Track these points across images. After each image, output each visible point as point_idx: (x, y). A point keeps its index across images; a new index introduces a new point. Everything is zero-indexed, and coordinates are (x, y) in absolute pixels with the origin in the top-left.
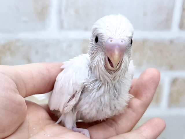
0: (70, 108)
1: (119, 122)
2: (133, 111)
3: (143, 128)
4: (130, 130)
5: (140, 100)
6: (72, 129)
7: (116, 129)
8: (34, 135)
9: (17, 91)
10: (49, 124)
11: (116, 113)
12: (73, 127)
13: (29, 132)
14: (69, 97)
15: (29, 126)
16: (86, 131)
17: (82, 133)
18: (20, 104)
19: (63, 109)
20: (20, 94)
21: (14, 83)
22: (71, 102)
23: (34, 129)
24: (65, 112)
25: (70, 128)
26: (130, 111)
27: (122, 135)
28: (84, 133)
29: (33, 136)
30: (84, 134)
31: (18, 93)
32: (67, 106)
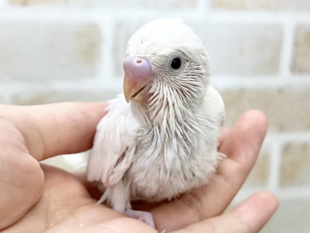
0: (118, 176)
1: (204, 199)
2: (226, 180)
3: (242, 209)
4: (220, 213)
5: (237, 161)
6: (124, 212)
7: (198, 211)
8: (56, 224)
9: (24, 147)
10: (85, 205)
11: (195, 183)
12: (126, 210)
13: (47, 219)
14: (116, 157)
15: (47, 209)
16: (147, 215)
17: (140, 219)
18: (29, 171)
19: (108, 179)
20: (31, 154)
21: (19, 134)
22: (119, 165)
23: (57, 213)
24: (111, 184)
25: (121, 211)
26: (220, 180)
27: (208, 220)
28: (144, 218)
29: (54, 226)
30: (144, 221)
31: (27, 151)
32: (113, 174)
